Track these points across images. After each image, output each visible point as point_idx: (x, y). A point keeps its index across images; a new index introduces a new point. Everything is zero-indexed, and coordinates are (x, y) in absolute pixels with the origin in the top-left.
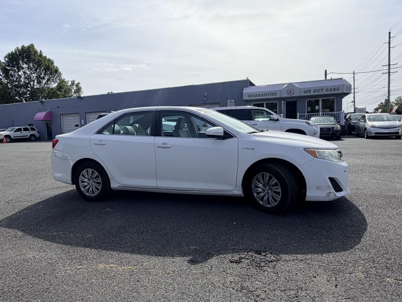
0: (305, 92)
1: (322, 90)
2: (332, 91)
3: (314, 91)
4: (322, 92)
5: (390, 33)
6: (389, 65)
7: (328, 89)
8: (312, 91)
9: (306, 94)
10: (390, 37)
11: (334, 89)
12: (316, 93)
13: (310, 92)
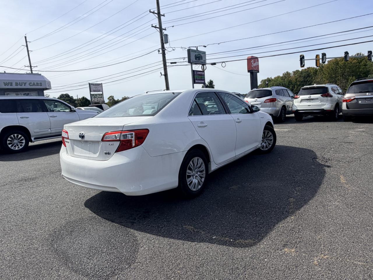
0: (6, 84)
1: (25, 84)
2: (35, 86)
3: (17, 84)
4: (25, 85)
5: (26, 37)
6: (31, 66)
7: (31, 83)
8: (14, 84)
9: (7, 87)
10: (26, 42)
11: (37, 84)
12: (19, 87)
13: (11, 85)
